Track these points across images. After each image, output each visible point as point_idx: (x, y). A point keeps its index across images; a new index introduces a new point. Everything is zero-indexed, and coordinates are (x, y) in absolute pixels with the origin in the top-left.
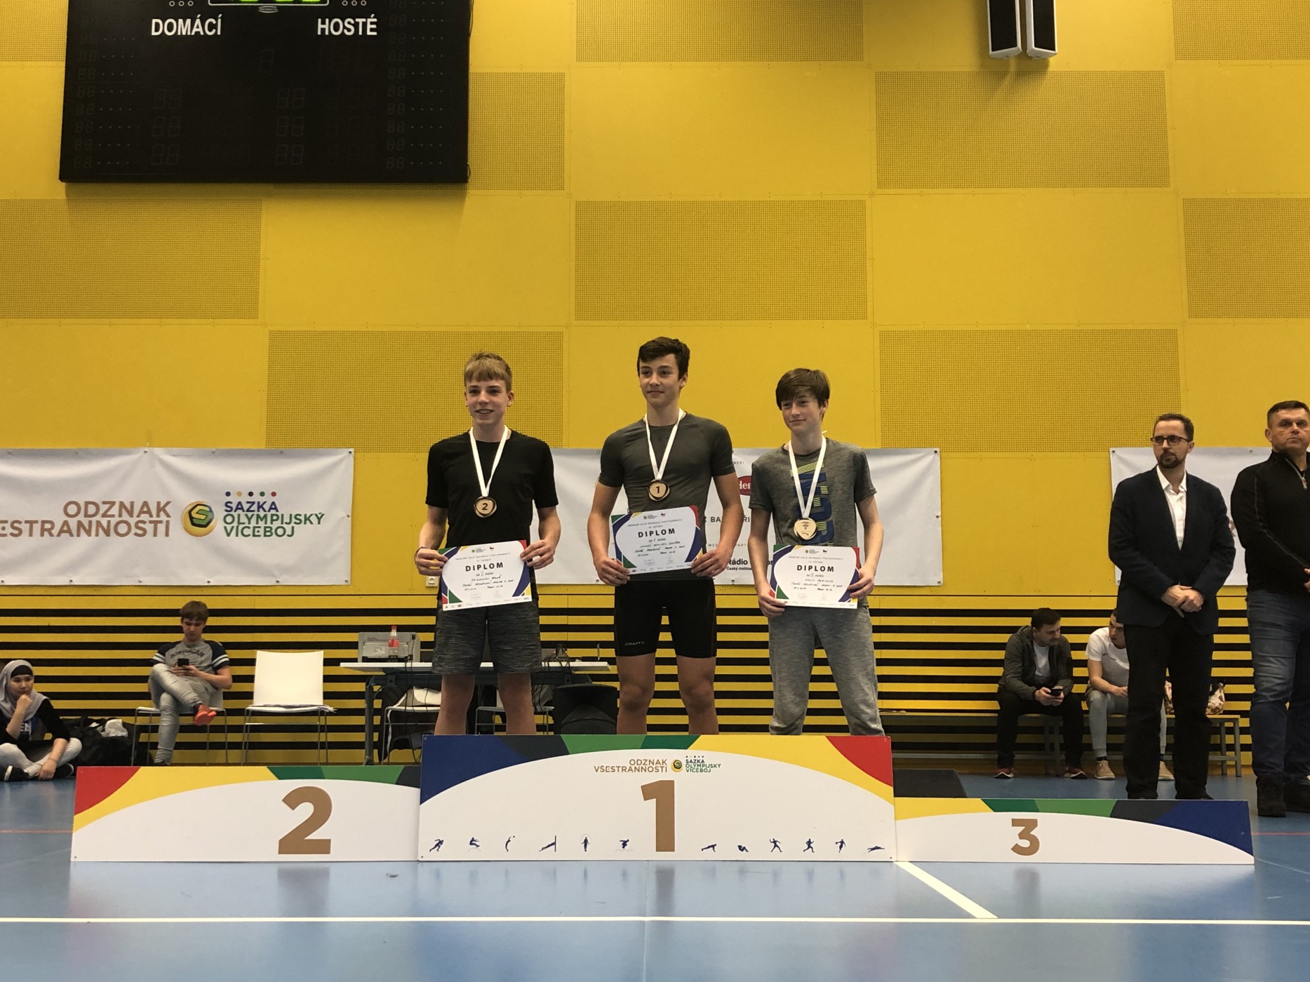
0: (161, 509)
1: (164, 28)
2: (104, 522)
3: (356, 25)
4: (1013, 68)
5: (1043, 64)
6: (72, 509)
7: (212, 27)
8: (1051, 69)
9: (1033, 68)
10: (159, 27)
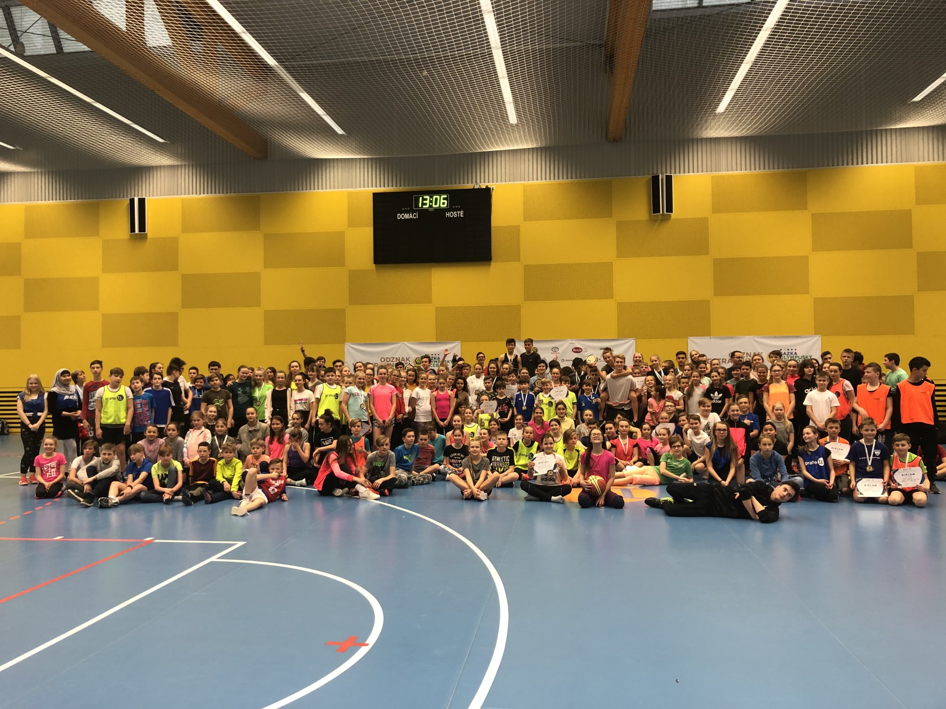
0: (407, 359)
1: (401, 216)
2: (392, 363)
3: (457, 214)
4: (660, 218)
5: (670, 216)
6: (383, 360)
7: (415, 216)
8: (672, 218)
9: (666, 218)
10: (400, 216)
